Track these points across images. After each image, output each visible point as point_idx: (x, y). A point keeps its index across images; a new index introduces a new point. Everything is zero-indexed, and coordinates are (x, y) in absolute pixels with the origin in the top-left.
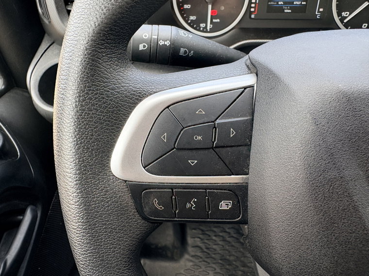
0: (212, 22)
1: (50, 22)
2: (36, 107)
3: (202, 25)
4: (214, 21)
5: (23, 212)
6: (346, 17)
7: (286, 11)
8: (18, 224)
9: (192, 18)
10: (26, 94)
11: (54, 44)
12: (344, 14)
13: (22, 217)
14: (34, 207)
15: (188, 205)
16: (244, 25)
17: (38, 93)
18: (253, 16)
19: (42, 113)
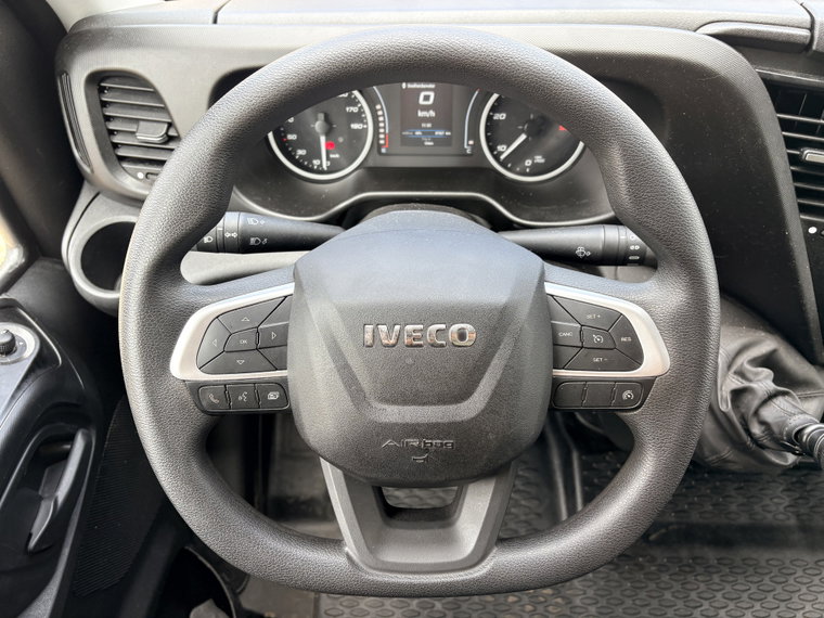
0: (328, 158)
1: (92, 171)
2: (79, 290)
3: (316, 162)
4: (332, 156)
5: (71, 439)
6: (503, 152)
7: (427, 143)
8: (66, 456)
9: (301, 152)
10: (58, 267)
11: (100, 196)
12: (500, 148)
13: (69, 447)
14: (85, 431)
15: (240, 398)
16: (371, 163)
17: (81, 271)
18: (383, 150)
19: (89, 299)
